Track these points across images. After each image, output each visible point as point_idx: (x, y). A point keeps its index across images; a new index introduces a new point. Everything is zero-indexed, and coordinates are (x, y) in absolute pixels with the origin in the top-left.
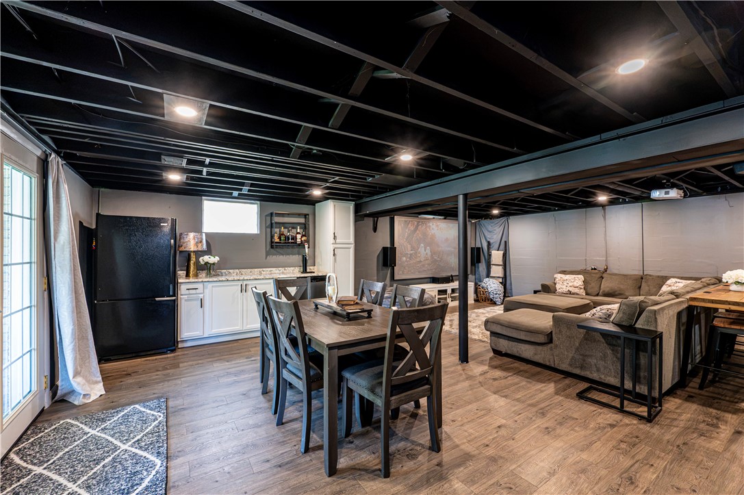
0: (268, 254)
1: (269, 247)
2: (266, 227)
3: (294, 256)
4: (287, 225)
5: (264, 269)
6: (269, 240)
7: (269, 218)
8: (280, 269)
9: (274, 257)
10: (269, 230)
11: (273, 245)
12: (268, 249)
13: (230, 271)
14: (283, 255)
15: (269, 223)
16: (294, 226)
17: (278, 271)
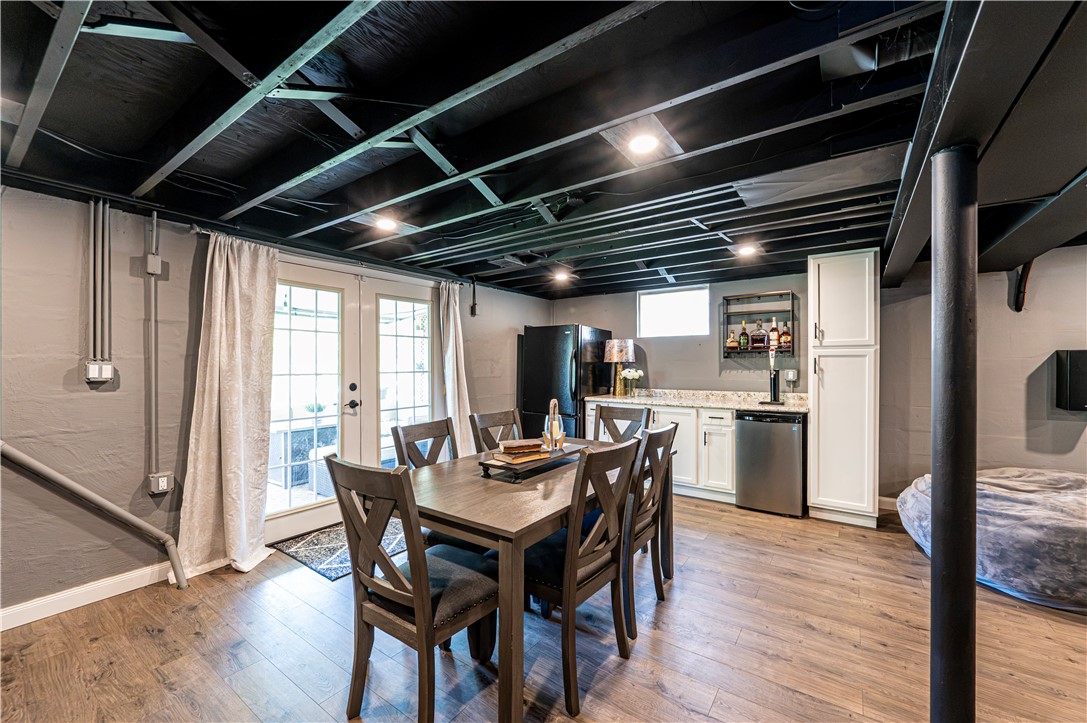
0: (722, 368)
1: (721, 355)
2: (720, 322)
4: (755, 317)
5: (713, 392)
6: (721, 344)
7: (724, 306)
8: (739, 393)
9: (734, 372)
10: (723, 326)
11: (729, 353)
13: (666, 391)
14: (749, 369)
15: (724, 315)
16: (767, 316)
17: (735, 397)
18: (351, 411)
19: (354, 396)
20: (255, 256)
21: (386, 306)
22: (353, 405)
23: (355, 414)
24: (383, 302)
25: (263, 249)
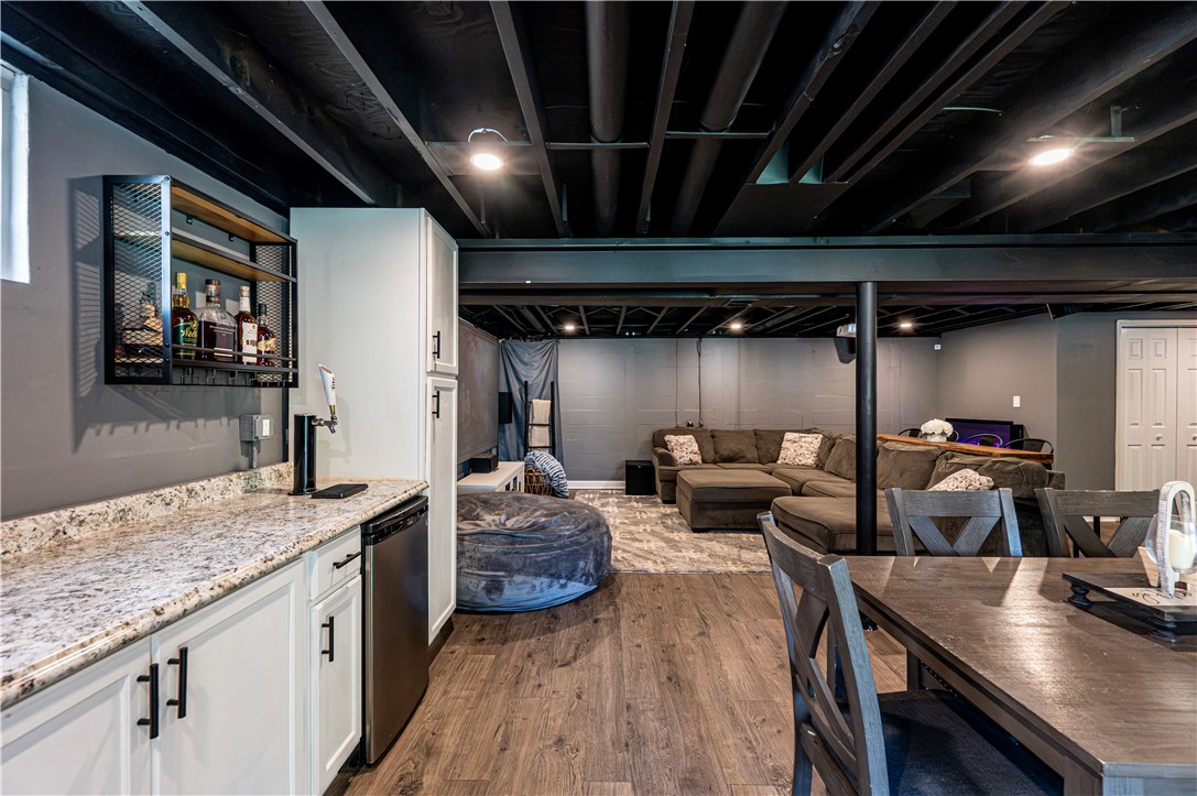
0: (84, 417)
1: (92, 373)
2: (76, 256)
3: (212, 423)
5: (82, 511)
6: (94, 333)
7: (91, 206)
8: (166, 491)
9: (124, 431)
10: (92, 274)
12: (84, 391)
14: (165, 418)
15: (90, 232)
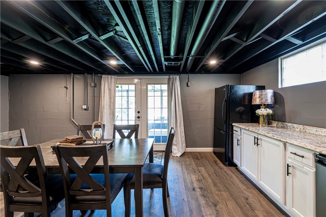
18: (138, 119)
19: (139, 115)
20: (111, 78)
21: (150, 87)
22: (139, 117)
23: (139, 120)
24: (149, 86)
25: (113, 77)
